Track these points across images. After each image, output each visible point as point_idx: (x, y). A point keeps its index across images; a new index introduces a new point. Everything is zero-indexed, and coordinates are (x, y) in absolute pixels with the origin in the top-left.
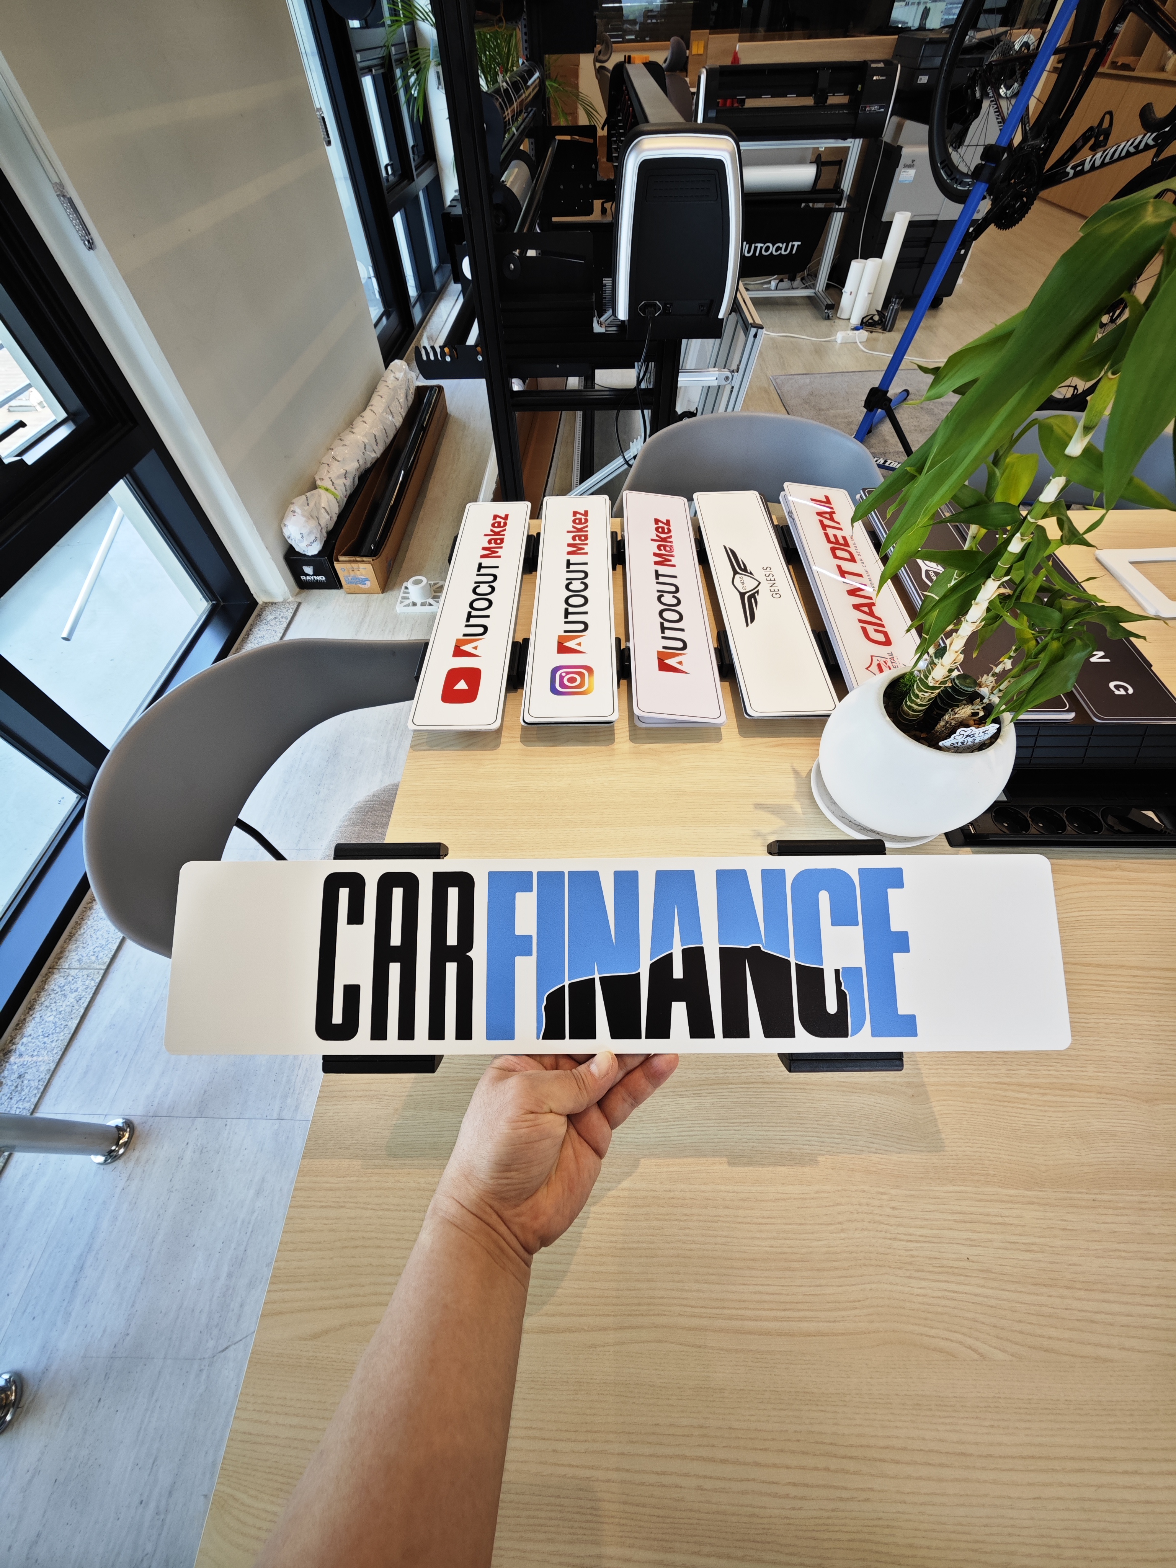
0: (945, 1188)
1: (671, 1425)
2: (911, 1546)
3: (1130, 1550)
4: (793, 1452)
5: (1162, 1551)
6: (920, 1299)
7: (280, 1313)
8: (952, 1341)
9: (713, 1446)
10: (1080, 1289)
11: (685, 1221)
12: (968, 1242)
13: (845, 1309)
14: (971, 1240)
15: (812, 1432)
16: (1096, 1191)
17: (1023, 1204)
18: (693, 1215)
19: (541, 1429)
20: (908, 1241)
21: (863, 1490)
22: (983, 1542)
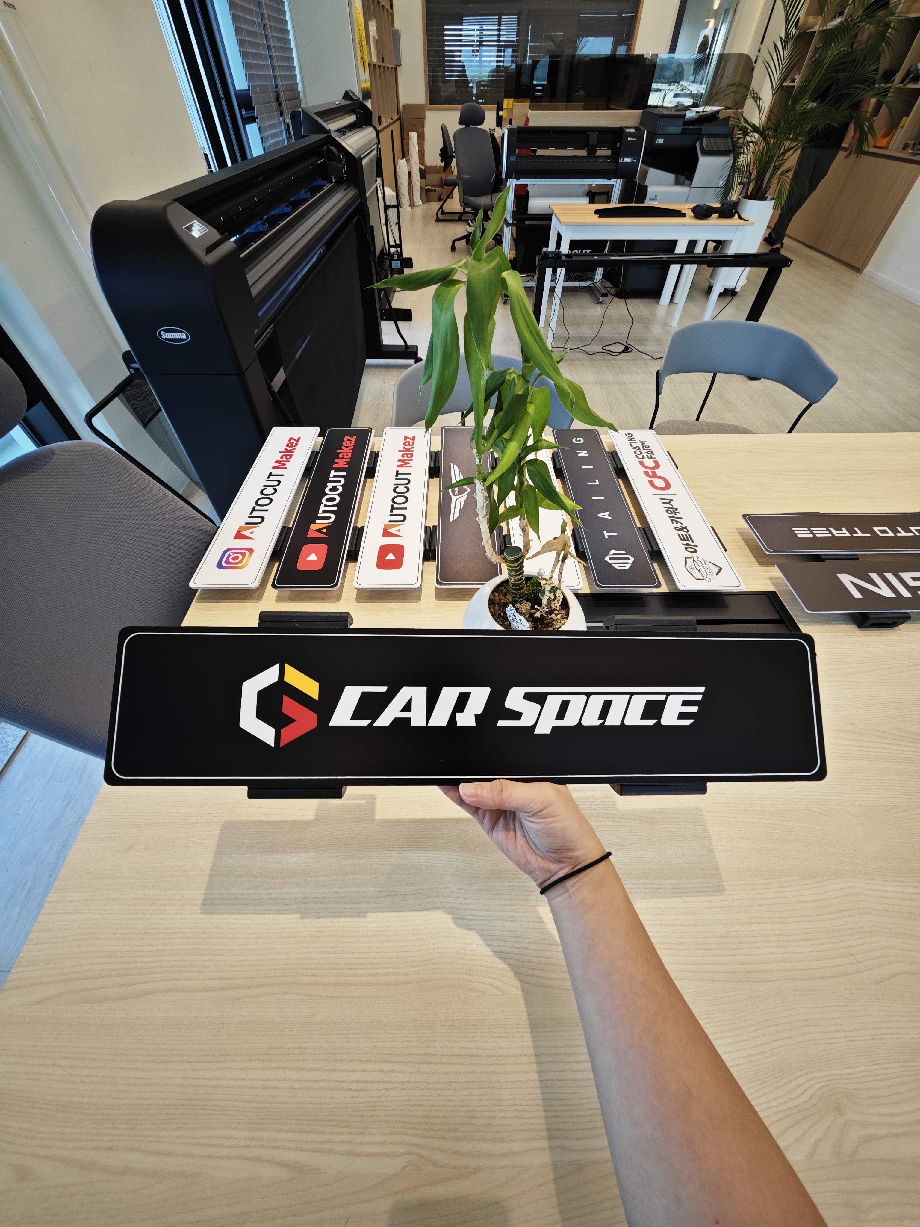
0: (503, 884)
1: (280, 1048)
2: (427, 1116)
3: (570, 1110)
4: (361, 1061)
7: (17, 987)
8: (485, 983)
9: (307, 1060)
11: (321, 912)
13: (417, 966)
14: (513, 917)
15: (377, 1047)
18: (328, 908)
19: (189, 1055)
20: (470, 920)
21: (402, 1082)
22: (475, 1111)
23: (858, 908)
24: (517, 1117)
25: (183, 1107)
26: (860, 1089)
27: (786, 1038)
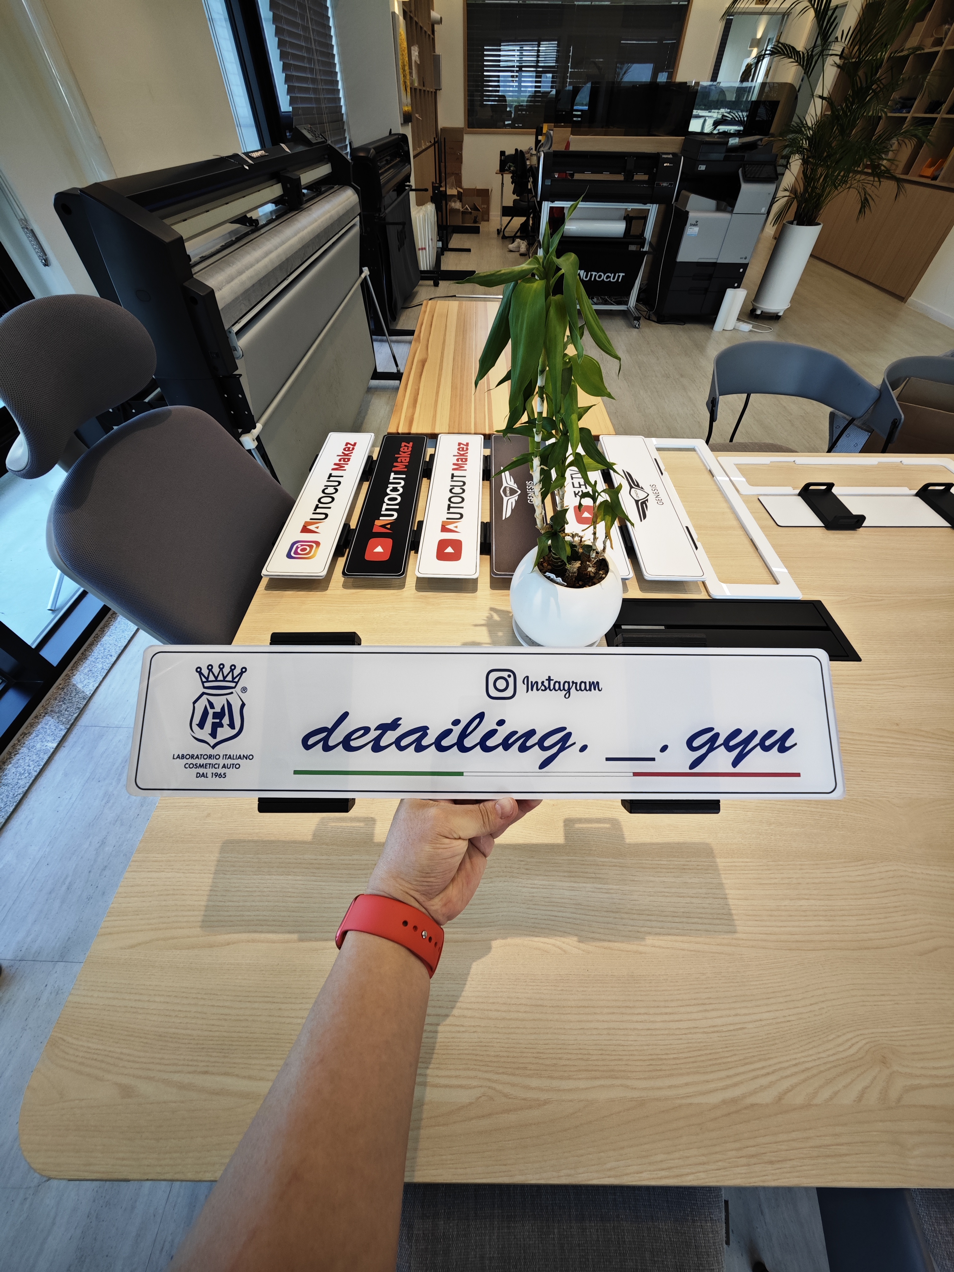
0: (562, 858)
2: (497, 1056)
3: (631, 1055)
5: (651, 1055)
6: (533, 921)
7: (110, 934)
8: (548, 944)
10: (634, 914)
12: (570, 888)
13: (484, 927)
15: (449, 996)
16: (657, 859)
17: (610, 866)
19: (273, 997)
20: (532, 888)
21: (474, 1026)
22: (542, 1053)
23: (903, 889)
24: (582, 1059)
25: (271, 1040)
26: (904, 1046)
27: (834, 999)
